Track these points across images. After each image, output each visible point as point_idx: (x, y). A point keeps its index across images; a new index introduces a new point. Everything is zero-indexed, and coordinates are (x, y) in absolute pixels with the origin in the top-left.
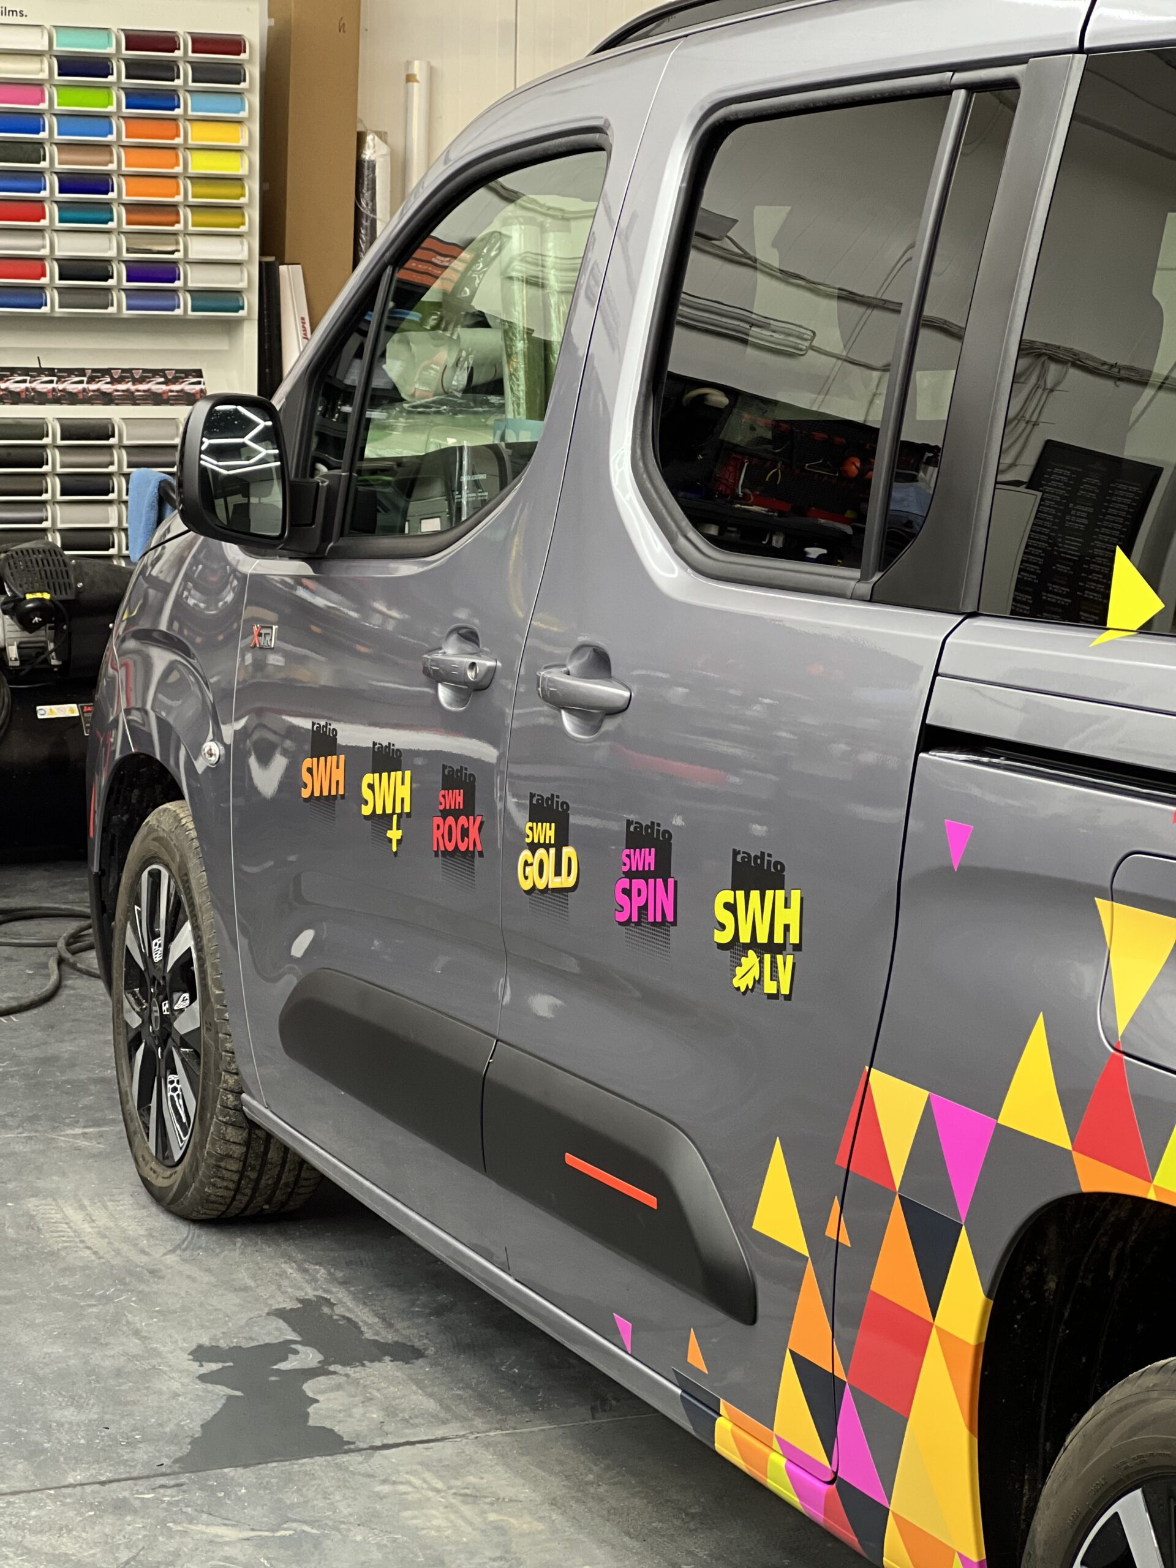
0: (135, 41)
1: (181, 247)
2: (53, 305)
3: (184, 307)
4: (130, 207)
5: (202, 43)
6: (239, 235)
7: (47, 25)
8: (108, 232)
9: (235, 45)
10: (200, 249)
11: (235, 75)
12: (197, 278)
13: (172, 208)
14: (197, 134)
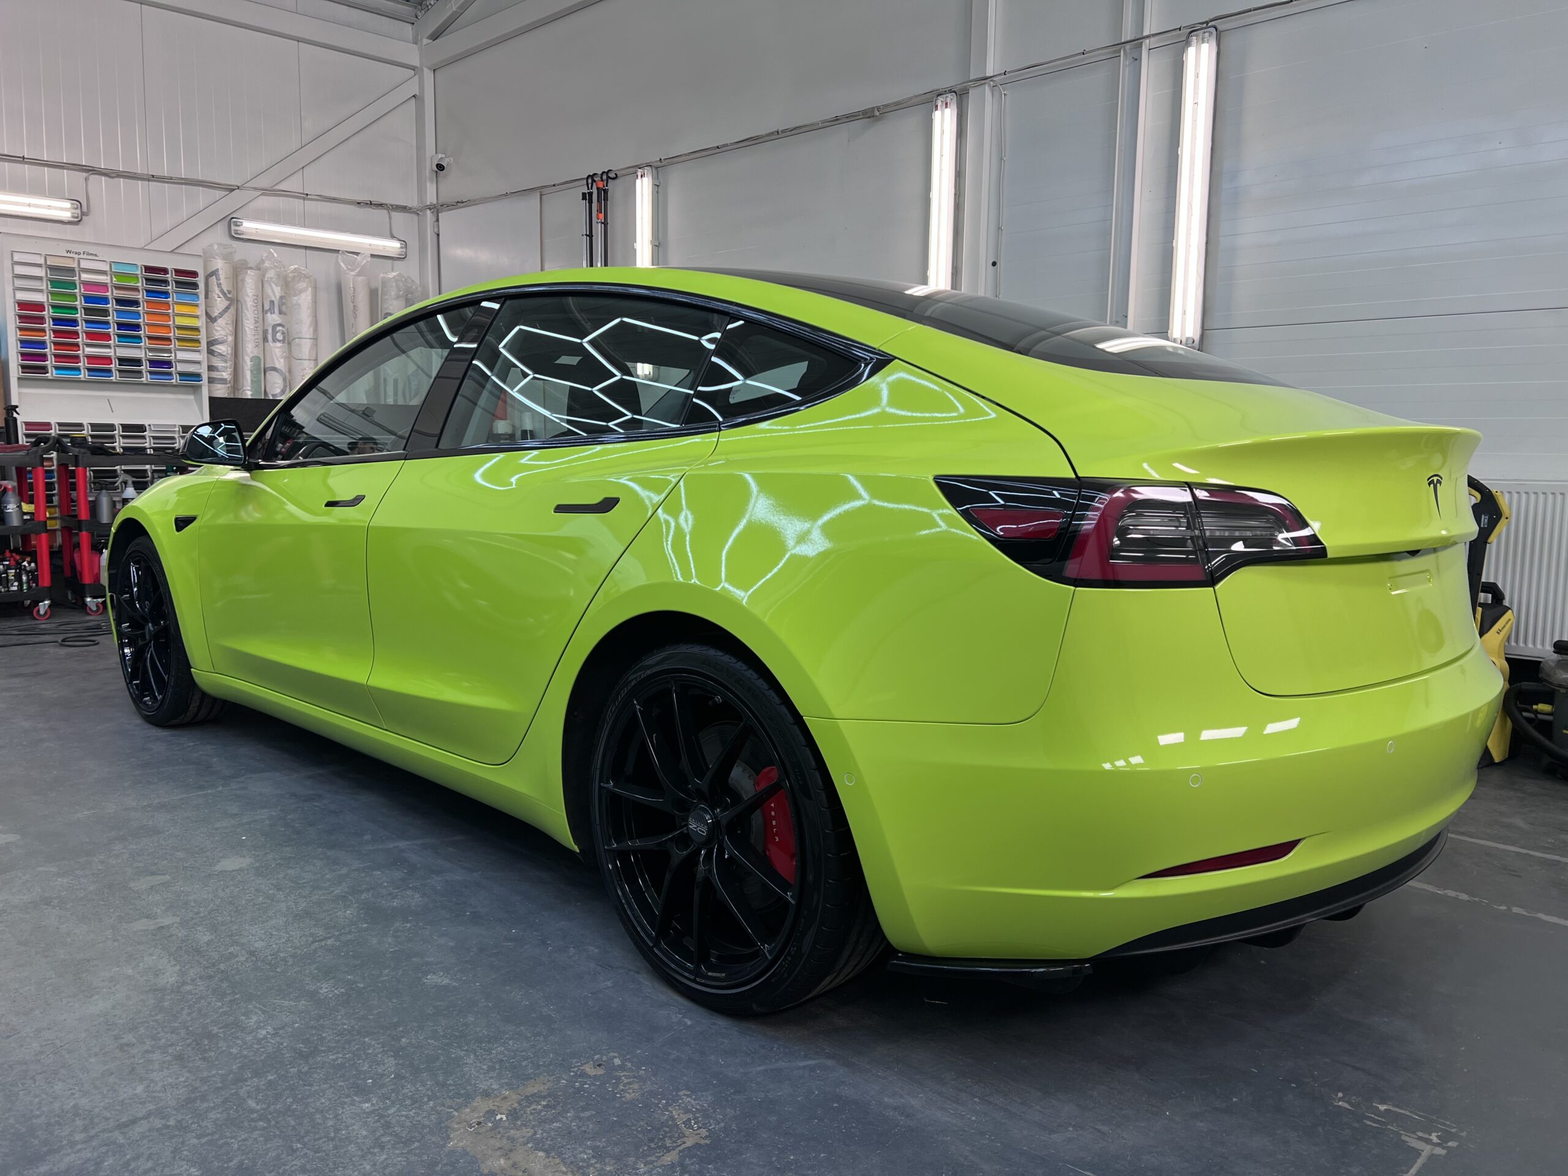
0: (148, 269)
1: (173, 355)
2: (115, 377)
3: (175, 380)
4: (150, 338)
5: (178, 272)
6: (199, 351)
7: (108, 261)
8: (140, 347)
9: (194, 274)
10: (181, 355)
11: (195, 286)
12: (181, 368)
13: (168, 339)
14: (178, 309)
